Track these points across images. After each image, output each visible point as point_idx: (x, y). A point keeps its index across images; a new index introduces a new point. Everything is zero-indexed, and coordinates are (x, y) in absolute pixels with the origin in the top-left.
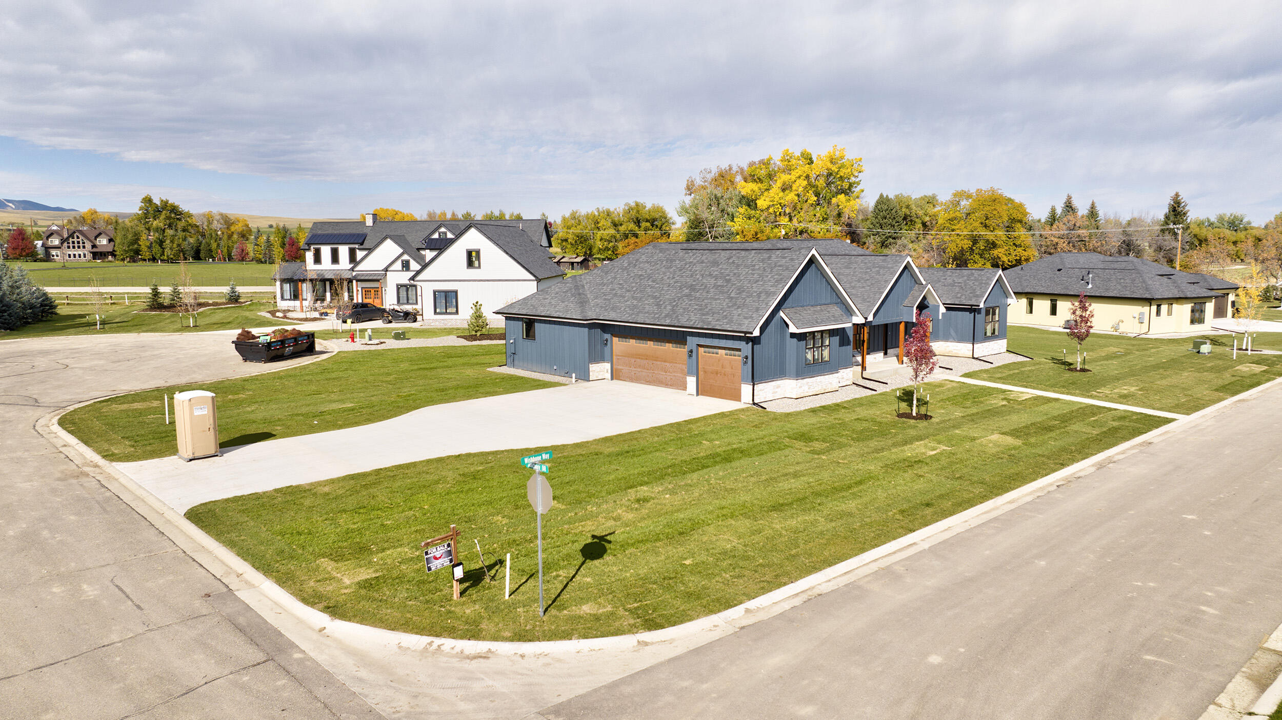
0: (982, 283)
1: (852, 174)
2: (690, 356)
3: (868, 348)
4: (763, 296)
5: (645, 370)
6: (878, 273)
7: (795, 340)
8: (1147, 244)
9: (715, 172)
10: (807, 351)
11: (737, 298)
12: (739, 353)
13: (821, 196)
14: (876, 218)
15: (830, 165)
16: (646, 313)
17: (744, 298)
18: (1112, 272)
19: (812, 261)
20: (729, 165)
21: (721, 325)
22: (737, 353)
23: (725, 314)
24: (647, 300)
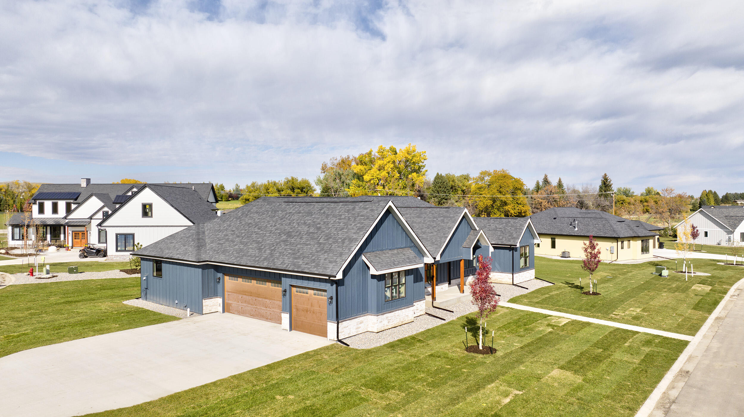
0: (517, 229)
1: (420, 161)
2: (284, 295)
3: (437, 281)
4: (347, 242)
5: (249, 305)
6: (443, 221)
7: (375, 280)
8: (591, 203)
9: (339, 159)
10: (386, 289)
11: (324, 244)
12: (326, 293)
13: (402, 174)
14: (435, 187)
15: (406, 155)
16: (249, 256)
17: (331, 244)
18: (589, 220)
19: (389, 211)
20: (348, 156)
21: (309, 268)
22: (324, 293)
23: (313, 258)
24: (251, 244)
